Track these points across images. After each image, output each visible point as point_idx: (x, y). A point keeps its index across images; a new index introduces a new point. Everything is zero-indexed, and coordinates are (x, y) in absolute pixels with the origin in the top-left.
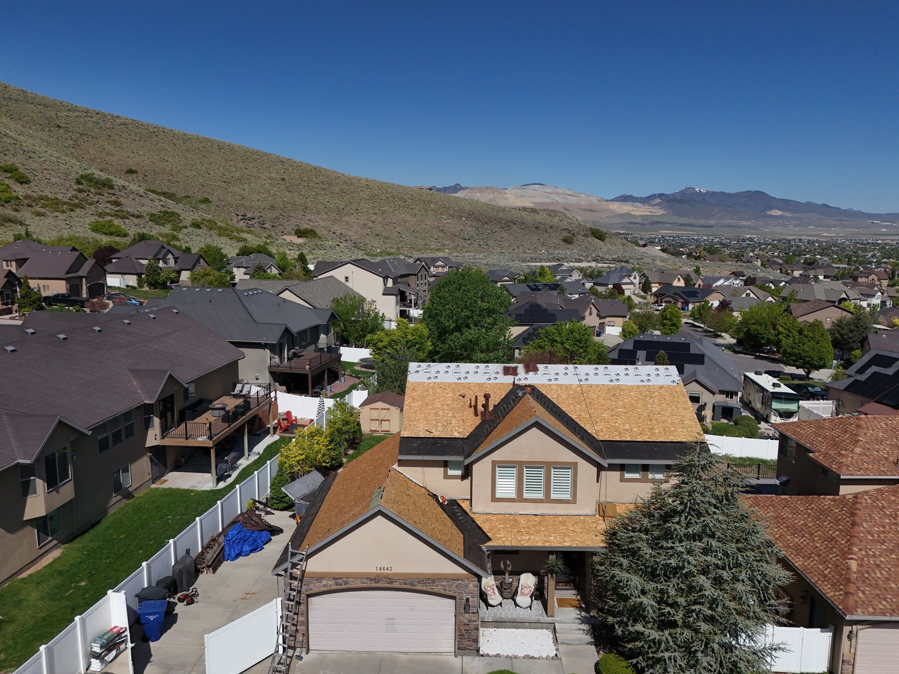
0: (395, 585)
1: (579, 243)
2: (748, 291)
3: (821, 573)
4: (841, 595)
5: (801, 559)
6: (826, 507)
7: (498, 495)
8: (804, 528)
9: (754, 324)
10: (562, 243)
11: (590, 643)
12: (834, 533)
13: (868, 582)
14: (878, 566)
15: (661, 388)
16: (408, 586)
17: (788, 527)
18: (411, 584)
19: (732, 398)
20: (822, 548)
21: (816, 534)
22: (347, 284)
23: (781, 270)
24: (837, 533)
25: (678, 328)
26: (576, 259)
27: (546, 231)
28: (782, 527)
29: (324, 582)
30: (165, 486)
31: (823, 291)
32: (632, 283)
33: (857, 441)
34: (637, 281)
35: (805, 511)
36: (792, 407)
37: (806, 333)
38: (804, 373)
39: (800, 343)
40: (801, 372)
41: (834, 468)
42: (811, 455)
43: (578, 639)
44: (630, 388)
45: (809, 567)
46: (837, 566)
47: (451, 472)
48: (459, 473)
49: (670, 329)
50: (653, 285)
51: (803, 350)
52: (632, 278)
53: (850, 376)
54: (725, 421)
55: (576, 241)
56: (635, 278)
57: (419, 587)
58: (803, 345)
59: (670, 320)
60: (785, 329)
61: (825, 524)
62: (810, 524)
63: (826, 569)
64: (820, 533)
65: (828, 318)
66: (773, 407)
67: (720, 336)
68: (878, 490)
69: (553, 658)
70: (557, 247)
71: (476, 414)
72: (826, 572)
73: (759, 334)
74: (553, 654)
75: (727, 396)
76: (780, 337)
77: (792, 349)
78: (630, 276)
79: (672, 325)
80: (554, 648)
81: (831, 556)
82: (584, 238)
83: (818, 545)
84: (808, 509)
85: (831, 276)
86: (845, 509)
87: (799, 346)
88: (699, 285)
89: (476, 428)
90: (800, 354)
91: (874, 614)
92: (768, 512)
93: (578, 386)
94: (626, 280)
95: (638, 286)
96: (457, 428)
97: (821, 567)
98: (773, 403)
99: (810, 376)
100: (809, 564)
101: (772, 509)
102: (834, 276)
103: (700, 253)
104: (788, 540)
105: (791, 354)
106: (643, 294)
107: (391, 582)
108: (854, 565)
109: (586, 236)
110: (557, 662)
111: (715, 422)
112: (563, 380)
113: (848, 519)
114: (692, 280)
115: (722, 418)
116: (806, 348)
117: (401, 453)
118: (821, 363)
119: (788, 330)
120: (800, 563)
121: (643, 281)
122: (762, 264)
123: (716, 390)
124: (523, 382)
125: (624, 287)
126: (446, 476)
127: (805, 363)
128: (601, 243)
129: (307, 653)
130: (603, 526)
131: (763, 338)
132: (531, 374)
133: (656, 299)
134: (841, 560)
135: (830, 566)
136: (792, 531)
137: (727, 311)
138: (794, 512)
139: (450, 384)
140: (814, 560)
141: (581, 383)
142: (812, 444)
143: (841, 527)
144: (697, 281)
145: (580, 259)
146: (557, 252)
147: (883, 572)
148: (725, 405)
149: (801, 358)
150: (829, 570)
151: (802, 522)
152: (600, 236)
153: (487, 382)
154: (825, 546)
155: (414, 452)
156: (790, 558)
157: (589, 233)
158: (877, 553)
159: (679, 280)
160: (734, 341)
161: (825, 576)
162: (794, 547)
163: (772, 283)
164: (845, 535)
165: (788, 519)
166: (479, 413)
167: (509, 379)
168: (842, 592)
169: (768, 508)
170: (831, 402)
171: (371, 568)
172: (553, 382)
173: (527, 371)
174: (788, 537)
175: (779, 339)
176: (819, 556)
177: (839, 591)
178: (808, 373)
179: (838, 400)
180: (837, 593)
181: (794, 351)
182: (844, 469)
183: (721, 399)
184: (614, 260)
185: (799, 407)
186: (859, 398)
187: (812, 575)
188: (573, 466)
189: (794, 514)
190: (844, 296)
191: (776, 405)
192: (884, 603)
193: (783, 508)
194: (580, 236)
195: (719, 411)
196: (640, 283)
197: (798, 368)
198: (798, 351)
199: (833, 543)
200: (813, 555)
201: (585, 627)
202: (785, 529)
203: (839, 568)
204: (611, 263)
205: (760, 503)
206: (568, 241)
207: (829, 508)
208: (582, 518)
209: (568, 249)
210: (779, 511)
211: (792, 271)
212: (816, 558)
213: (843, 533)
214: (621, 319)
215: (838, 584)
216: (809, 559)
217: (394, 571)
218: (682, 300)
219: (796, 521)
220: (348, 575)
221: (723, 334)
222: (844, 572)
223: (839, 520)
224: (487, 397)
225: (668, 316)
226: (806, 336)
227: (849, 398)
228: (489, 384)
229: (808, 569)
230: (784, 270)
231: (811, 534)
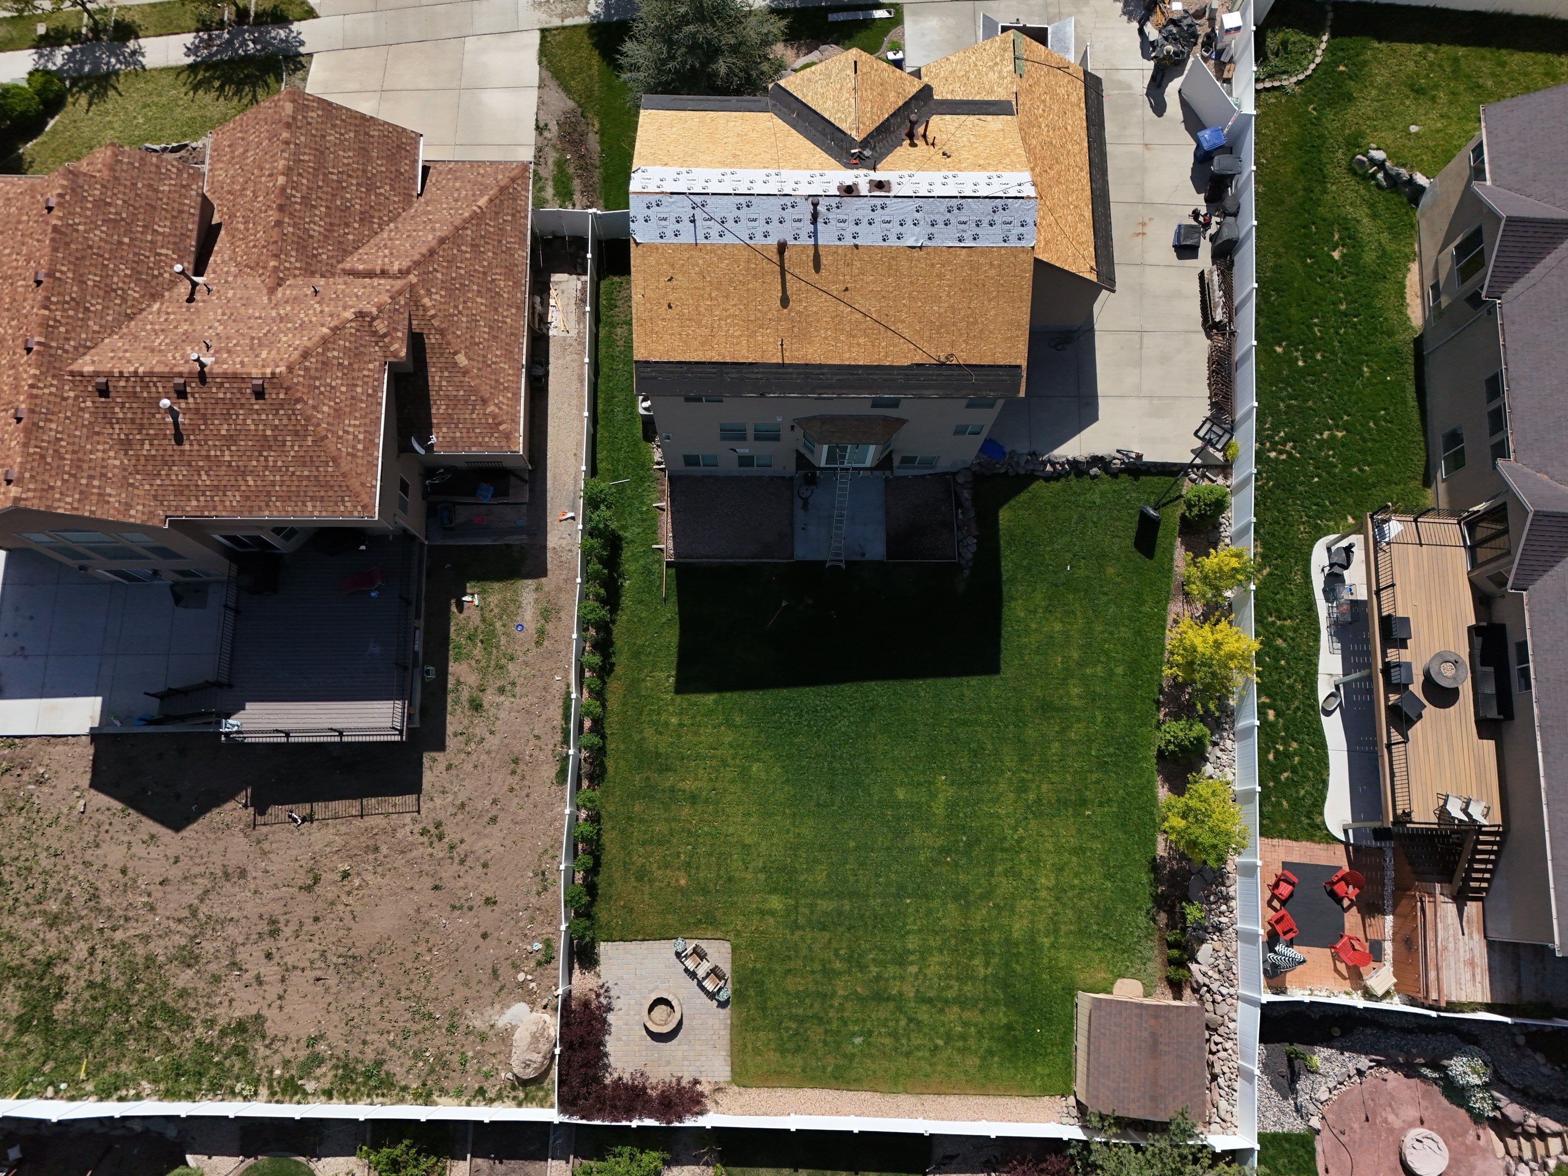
3: (514, 222)
4: (518, 184)
6: (443, 293)
8: (484, 290)
12: (466, 252)
13: (482, 187)
15: (666, 164)
17: (496, 310)
20: (490, 247)
21: (481, 270)
24: (464, 248)
28: (500, 318)
35: (465, 312)
45: (517, 240)
46: (496, 213)
61: (462, 272)
62: (475, 288)
63: (507, 221)
64: (477, 267)
72: (509, 218)
81: (491, 229)
83: (490, 254)
84: (460, 312)
86: (431, 269)
92: (497, 356)
93: (783, 167)
97: (509, 228)
100: (515, 243)
101: (490, 356)
104: (508, 293)
108: (483, 202)
112: (803, 175)
113: (441, 253)
120: (520, 252)
124: (862, 172)
132: (849, 182)
134: (488, 216)
135: (501, 221)
136: (497, 299)
139: (965, 169)
140: (507, 242)
141: (777, 170)
143: (455, 251)
150: (505, 218)
151: (479, 300)
153: (913, 172)
154: (486, 246)
156: (525, 268)
158: (445, 211)
161: (513, 215)
162: (511, 277)
164: (460, 239)
165: (487, 322)
167: (881, 175)
168: (515, 186)
169: (493, 363)
172: (817, 172)
174: (506, 295)
176: (500, 241)
177: (516, 189)
180: (519, 189)
187: (522, 229)
189: (476, 321)
192: (482, 172)
193: (478, 345)
199: (477, 241)
200: (504, 249)
202: (500, 310)
203: (497, 210)
205: (493, 383)
207: (442, 288)
210: (486, 344)
212: (504, 242)
213: (460, 241)
215: (511, 196)
216: (510, 249)
219: (483, 308)
222: (497, 201)
223: (448, 261)
228: (910, 169)
229: (520, 239)
231: (485, 273)
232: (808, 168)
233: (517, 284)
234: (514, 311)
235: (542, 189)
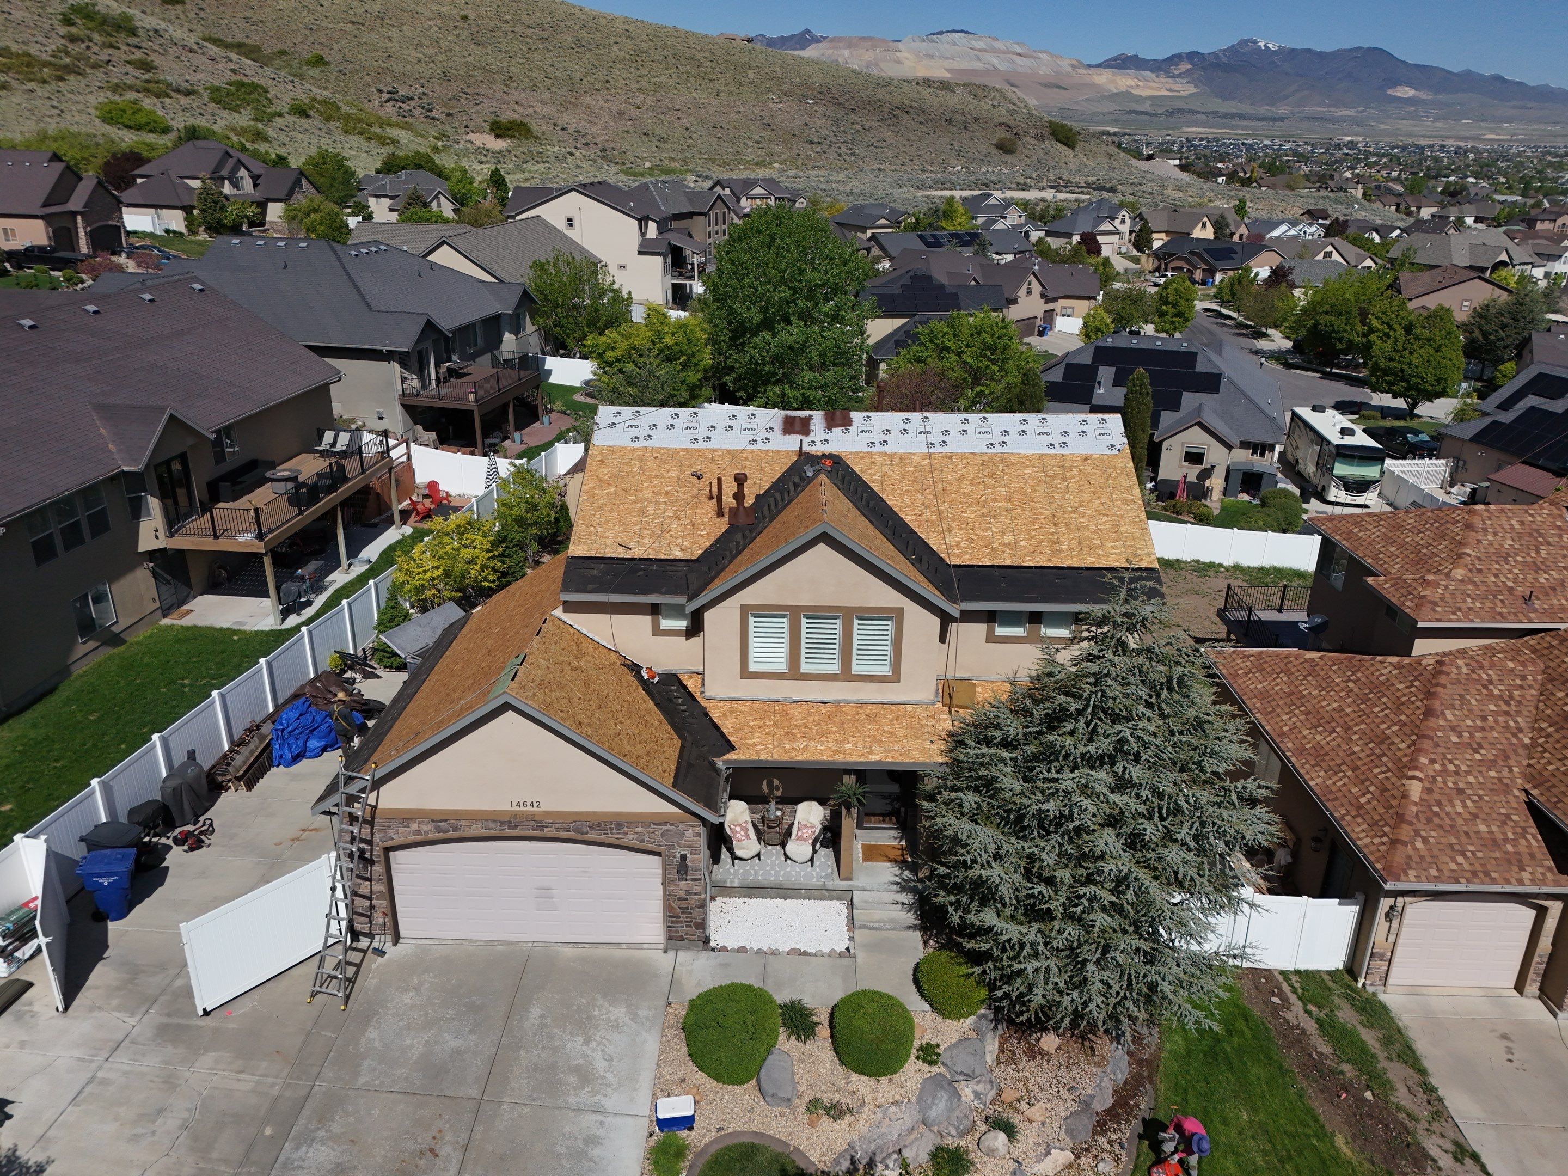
0: (547, 832)
1: (1026, 152)
2: (1330, 248)
3: (1354, 801)
4: (1383, 843)
5: (1322, 774)
6: (1382, 678)
7: (753, 667)
8: (1336, 716)
9: (1326, 313)
10: (995, 151)
11: (914, 927)
12: (1389, 728)
13: (1436, 821)
14: (1460, 791)
15: (1086, 459)
16: (572, 835)
17: (1307, 713)
18: (578, 831)
19: (1262, 455)
20: (1362, 755)
21: (1355, 729)
22: (569, 233)
23: (1398, 205)
24: (1395, 728)
25: (1187, 320)
26: (1018, 184)
27: (966, 128)
28: (1297, 712)
29: (414, 826)
30: (187, 621)
31: (1467, 247)
32: (1116, 232)
33: (1461, 556)
34: (1125, 229)
35: (1343, 685)
36: (1371, 472)
37: (1418, 331)
38: (1405, 406)
39: (1405, 349)
40: (1400, 403)
41: (1408, 606)
42: (1370, 580)
43: (892, 921)
44: (1025, 461)
45: (1334, 789)
46: (1385, 790)
47: (666, 624)
48: (682, 624)
49: (1173, 323)
50: (1155, 236)
51: (1410, 363)
52: (1117, 222)
53: (1485, 414)
54: (1245, 497)
55: (1020, 148)
56: (1123, 222)
57: (592, 836)
58: (1411, 353)
59: (1175, 306)
60: (1383, 323)
61: (1376, 710)
62: (1348, 710)
63: (1364, 795)
64: (1363, 726)
65: (1467, 300)
66: (1335, 472)
67: (1265, 335)
68: (1486, 647)
69: (841, 955)
70: (986, 159)
71: (720, 513)
72: (1363, 800)
73: (1334, 331)
74: (841, 947)
75: (1254, 453)
76: (1372, 337)
77: (1390, 360)
78: (1114, 218)
79: (1176, 315)
80: (846, 935)
81: (1376, 771)
82: (1036, 142)
83: (1356, 749)
84: (1349, 680)
85: (1487, 218)
86: (1416, 683)
87: (1402, 357)
88: (1241, 236)
89: (717, 541)
90: (1402, 371)
91: (1437, 879)
92: (1278, 685)
93: (924, 457)
94: (1106, 226)
95: (1127, 237)
96: (680, 540)
97: (1355, 790)
98: (1337, 465)
99: (1416, 411)
100: (1334, 783)
101: (1285, 679)
102: (1493, 219)
103: (1252, 172)
104: (1305, 737)
105: (1386, 372)
106: (1135, 252)
107: (541, 827)
108: (1415, 790)
109: (1041, 138)
110: (846, 961)
111: (1227, 499)
112: (898, 445)
113: (1419, 703)
114: (1227, 226)
115: (1242, 492)
116: (1415, 359)
117: (566, 588)
118: (1439, 389)
119: (1388, 324)
120: (1319, 780)
121: (1137, 228)
122: (1364, 194)
123: (1234, 440)
124: (818, 449)
125: (1100, 239)
126: (657, 631)
127: (1408, 389)
128: (1069, 152)
129: (396, 943)
130: (946, 724)
131: (1340, 340)
132: (837, 431)
133: (1156, 263)
134: (1394, 780)
135: (1372, 789)
136: (1314, 721)
137: (1283, 286)
138: (1324, 685)
139: (677, 451)
140: (1345, 776)
141: (932, 450)
142: (1376, 558)
143: (1403, 717)
144: (1238, 227)
145: (1025, 184)
146: (984, 170)
147: (1469, 803)
148: (1249, 468)
149: (1403, 380)
150: (1369, 796)
151: (1335, 705)
152: (1067, 138)
153: (749, 447)
154: (1368, 752)
155: (590, 587)
156: (1302, 771)
157: (1046, 132)
158: (1464, 768)
159: (1204, 225)
160: (1288, 344)
161: (1361, 806)
162: (1312, 751)
163: (1377, 231)
164: (1408, 732)
165: (1310, 698)
166: (726, 511)
167: (792, 442)
168: (1385, 839)
169: (1278, 677)
170: (1444, 461)
171: (501, 803)
172: (878, 448)
173: (831, 424)
174: (1306, 732)
175: (1369, 341)
176: (1355, 769)
177: (1381, 837)
178: (1413, 406)
179: (1457, 459)
180: (1377, 841)
181: (1393, 364)
182: (1427, 608)
183: (1242, 456)
184: (1088, 185)
185: (1382, 473)
186: (1496, 455)
187: (1337, 803)
188: (897, 615)
189: (1324, 689)
190: (1504, 257)
191: (1341, 469)
192: (1460, 859)
193: (1305, 677)
194: (1028, 139)
195: (1237, 479)
196: (1131, 232)
197: (1395, 397)
198: (1399, 366)
199: (1384, 747)
200: (1344, 768)
201: (907, 898)
202: (1302, 717)
203: (1387, 794)
204: (1082, 193)
206: (1005, 148)
207: (1388, 680)
208: (910, 708)
209: (1006, 163)
210: (1297, 683)
211: (1419, 208)
212: (1349, 773)
213: (1406, 729)
214: (1086, 302)
215: (1381, 823)
216: (1336, 773)
217: (544, 808)
218: (1203, 266)
219: (1324, 703)
220: (458, 815)
221: (1270, 331)
222: (1395, 803)
223: (1403, 704)
224: (740, 480)
225: (1171, 298)
226: (1417, 338)
227: (1478, 453)
228: (752, 452)
229: (1331, 792)
230: (1403, 206)
231: (1348, 729)
232: (890, 456)
233: (1301, 751)
234: (1286, 729)
235: (1387, 1042)
